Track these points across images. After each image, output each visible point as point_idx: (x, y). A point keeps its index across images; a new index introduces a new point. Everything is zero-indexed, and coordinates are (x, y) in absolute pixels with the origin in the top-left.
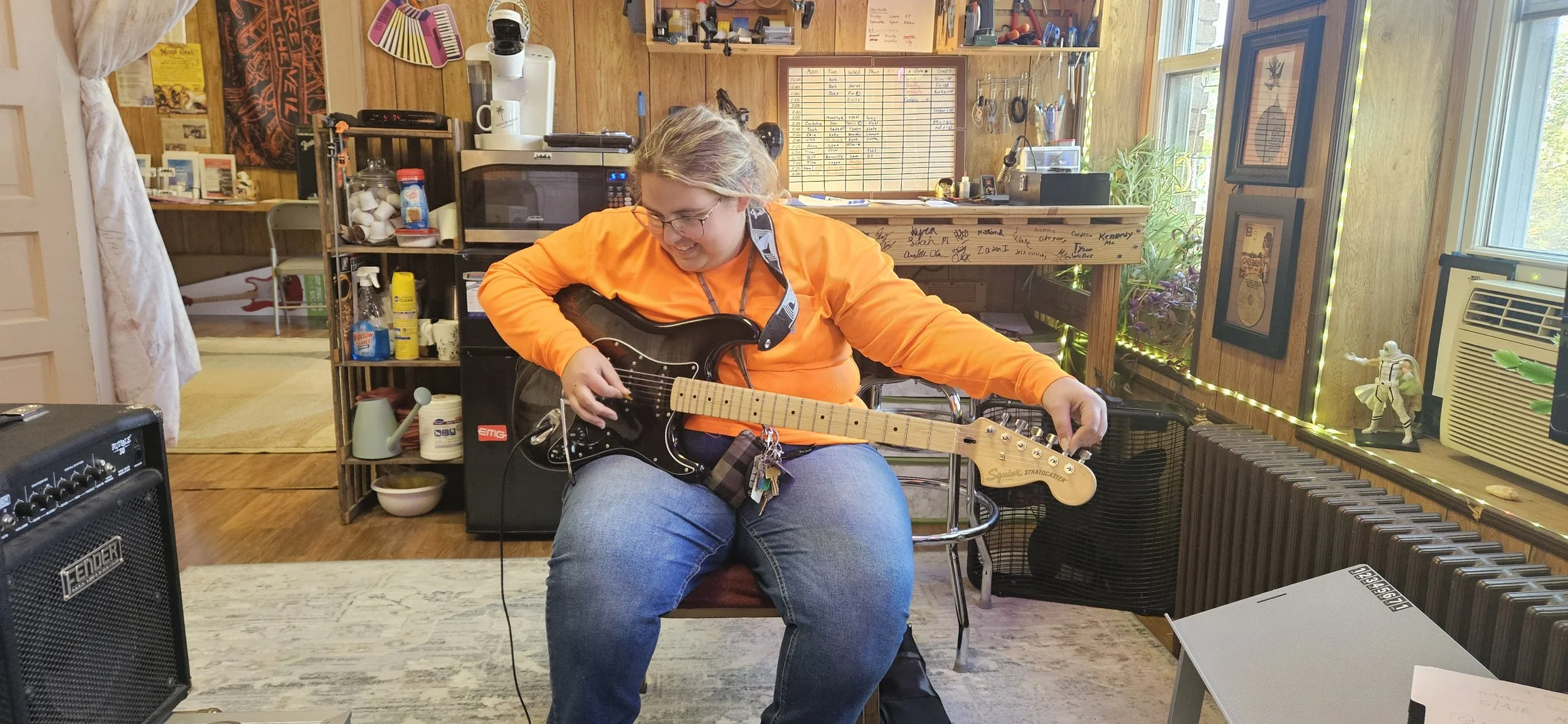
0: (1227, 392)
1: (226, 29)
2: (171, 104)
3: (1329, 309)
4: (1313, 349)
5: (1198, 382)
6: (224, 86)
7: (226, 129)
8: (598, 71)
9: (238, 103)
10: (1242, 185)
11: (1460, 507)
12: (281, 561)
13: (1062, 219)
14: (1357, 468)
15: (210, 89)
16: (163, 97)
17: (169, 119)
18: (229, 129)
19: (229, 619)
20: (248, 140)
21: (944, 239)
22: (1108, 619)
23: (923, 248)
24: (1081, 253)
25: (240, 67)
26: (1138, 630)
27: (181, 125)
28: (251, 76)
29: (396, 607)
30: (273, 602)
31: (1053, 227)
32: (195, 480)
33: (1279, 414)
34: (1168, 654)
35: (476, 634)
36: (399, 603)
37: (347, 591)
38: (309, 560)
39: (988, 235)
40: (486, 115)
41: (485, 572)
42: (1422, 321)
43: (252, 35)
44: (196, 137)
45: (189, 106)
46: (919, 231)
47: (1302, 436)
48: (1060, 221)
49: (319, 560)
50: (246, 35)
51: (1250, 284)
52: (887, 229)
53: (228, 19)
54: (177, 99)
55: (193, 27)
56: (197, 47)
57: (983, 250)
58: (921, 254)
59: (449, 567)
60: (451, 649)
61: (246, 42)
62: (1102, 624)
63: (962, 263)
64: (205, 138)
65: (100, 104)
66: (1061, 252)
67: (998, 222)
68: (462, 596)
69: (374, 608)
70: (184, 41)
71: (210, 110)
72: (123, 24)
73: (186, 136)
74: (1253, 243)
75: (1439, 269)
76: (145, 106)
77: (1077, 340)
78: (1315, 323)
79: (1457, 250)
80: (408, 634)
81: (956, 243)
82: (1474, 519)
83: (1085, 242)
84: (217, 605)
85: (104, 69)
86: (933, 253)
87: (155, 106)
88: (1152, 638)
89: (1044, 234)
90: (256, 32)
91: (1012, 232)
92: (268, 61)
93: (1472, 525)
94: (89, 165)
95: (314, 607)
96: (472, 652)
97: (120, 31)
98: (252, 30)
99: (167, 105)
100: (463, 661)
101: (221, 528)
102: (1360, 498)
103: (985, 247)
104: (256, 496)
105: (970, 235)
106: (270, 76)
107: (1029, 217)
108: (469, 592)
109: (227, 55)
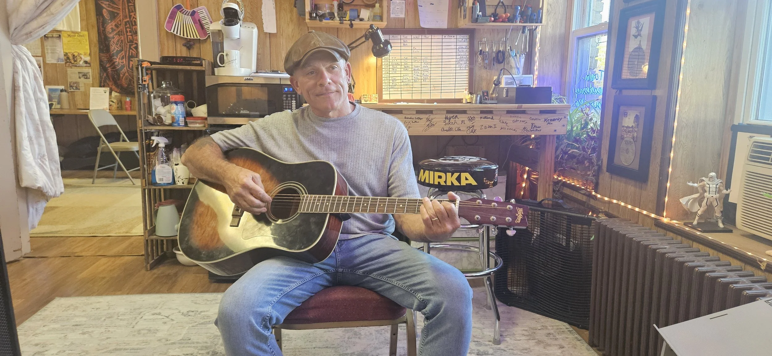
0: (615, 201)
1: (101, 24)
2: (73, 61)
3: (672, 155)
4: (663, 176)
5: (599, 196)
6: (99, 53)
7: (100, 74)
8: (281, 36)
9: (106, 61)
10: (620, 90)
11: (753, 263)
12: (108, 294)
13: (525, 111)
14: (691, 242)
15: (92, 54)
16: (68, 58)
17: (71, 69)
18: (102, 74)
19: (73, 327)
20: (111, 80)
21: (462, 121)
22: (553, 325)
23: (451, 126)
24: (535, 129)
25: (107, 43)
26: (569, 331)
27: (77, 72)
28: (113, 48)
29: (166, 320)
30: (99, 317)
31: (520, 115)
32: (68, 251)
33: (645, 212)
34: (586, 345)
35: (208, 334)
36: (167, 317)
37: (141, 310)
38: (123, 294)
39: (486, 119)
40: (222, 58)
41: (215, 300)
42: (722, 161)
43: (114, 27)
44: (85, 78)
45: (81, 63)
46: (449, 117)
47: (658, 224)
48: (524, 112)
49: (128, 294)
50: (111, 27)
51: (628, 143)
52: (432, 116)
53: (102, 19)
54: (75, 59)
55: (84, 23)
56: (86, 33)
57: (483, 127)
58: (450, 129)
59: (197, 297)
60: (193, 343)
61: (111, 31)
62: (549, 328)
63: (472, 134)
64: (89, 78)
66: (524, 128)
67: (491, 112)
68: (203, 314)
69: (154, 320)
70: (79, 30)
71: (92, 64)
73: (80, 78)
74: (628, 121)
75: (731, 133)
76: (59, 63)
77: (533, 176)
78: (665, 162)
79: (741, 122)
80: (170, 335)
81: (468, 123)
82: (761, 269)
83: (537, 123)
84: (67, 319)
86: (457, 129)
87: (64, 63)
88: (577, 336)
89: (515, 119)
90: (116, 26)
91: (498, 118)
92: (122, 40)
93: (760, 273)
95: (121, 320)
96: (205, 345)
98: (114, 24)
99: (71, 62)
100: (199, 350)
101: (77, 277)
102: (694, 258)
103: (484, 126)
104: (100, 259)
105: (476, 119)
106: (122, 47)
107: (507, 109)
108: (207, 311)
109: (101, 37)
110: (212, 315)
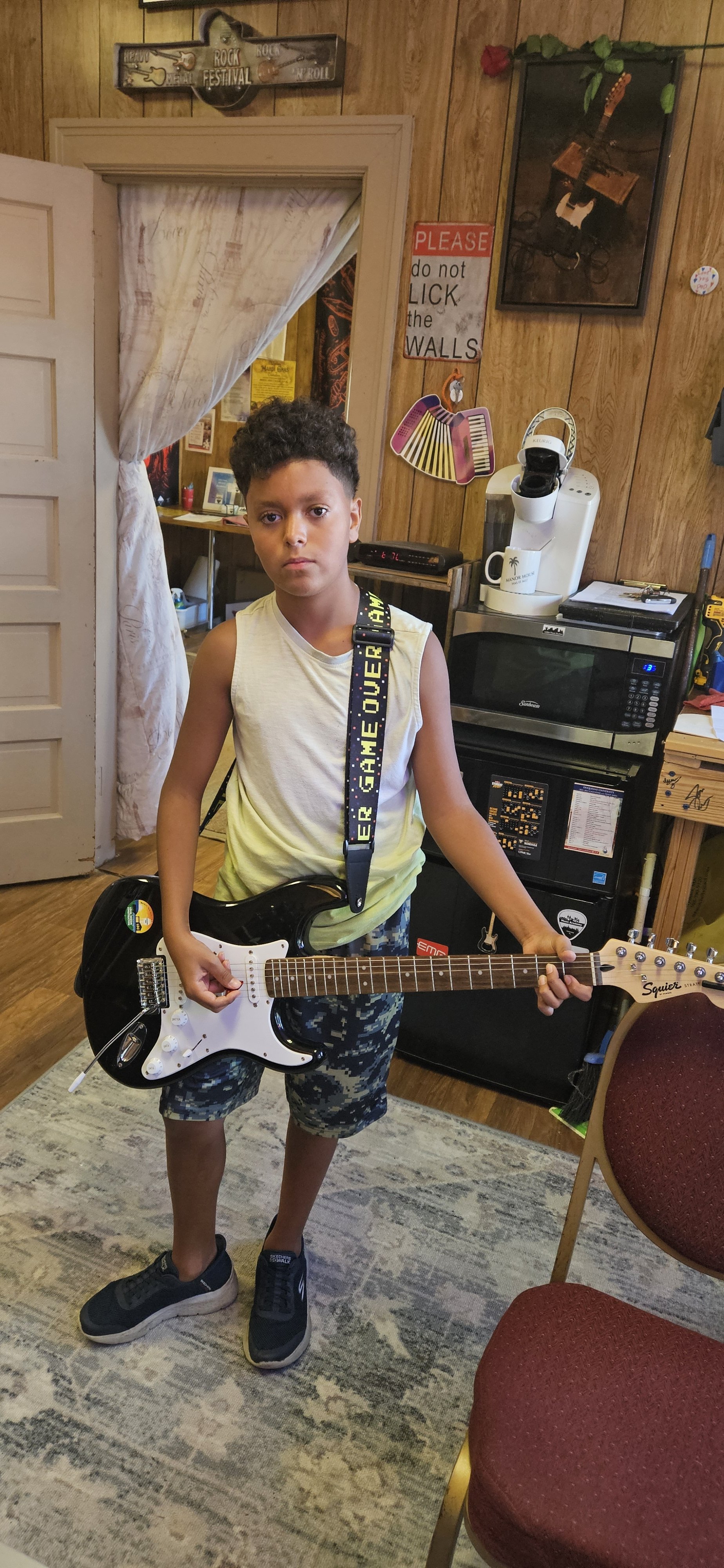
1: (321, 347)
8: (658, 503)
25: (327, 387)
28: (335, 397)
40: (497, 565)
43: (342, 355)
50: (337, 354)
53: (324, 337)
55: (293, 342)
56: (292, 364)
61: (336, 361)
65: (134, 490)
70: (282, 359)
72: (162, 409)
85: (142, 454)
94: (118, 552)
97: (158, 415)
98: (343, 348)
108: (364, 1154)
109: (318, 374)
110: (372, 1172)
